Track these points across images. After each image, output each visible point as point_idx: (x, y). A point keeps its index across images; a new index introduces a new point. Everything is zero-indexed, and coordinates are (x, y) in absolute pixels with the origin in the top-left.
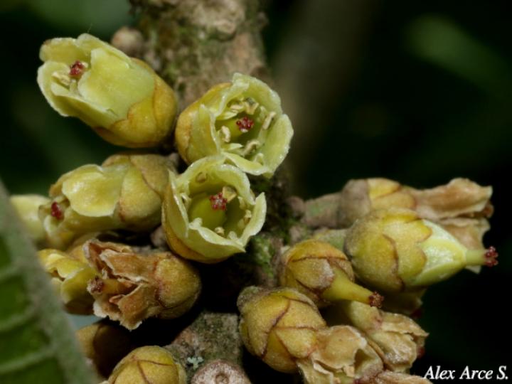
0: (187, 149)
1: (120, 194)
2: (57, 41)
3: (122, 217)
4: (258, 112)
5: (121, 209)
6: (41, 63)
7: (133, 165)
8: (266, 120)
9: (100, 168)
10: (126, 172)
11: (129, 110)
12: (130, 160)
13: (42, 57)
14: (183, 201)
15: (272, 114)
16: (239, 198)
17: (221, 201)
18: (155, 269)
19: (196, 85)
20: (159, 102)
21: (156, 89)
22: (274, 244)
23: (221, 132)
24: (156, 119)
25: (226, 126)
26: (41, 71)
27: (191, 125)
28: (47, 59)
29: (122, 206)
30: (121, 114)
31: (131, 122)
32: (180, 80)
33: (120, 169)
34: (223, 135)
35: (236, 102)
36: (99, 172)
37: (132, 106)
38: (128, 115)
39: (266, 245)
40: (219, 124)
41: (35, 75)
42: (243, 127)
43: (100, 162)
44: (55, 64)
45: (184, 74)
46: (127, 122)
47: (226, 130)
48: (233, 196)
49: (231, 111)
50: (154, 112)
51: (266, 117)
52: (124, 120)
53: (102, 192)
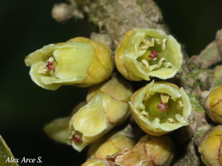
0: (128, 76)
1: (105, 113)
2: (31, 55)
3: (111, 123)
4: (155, 43)
5: (109, 120)
6: (29, 69)
7: (103, 93)
8: (163, 45)
9: (87, 106)
10: (101, 99)
11: (88, 71)
12: (100, 91)
13: (27, 65)
14: (145, 115)
15: (164, 40)
16: (171, 98)
17: (164, 106)
18: (146, 151)
19: (111, 24)
20: (100, 57)
21: (95, 51)
22: (197, 93)
23: (143, 64)
24: (104, 67)
25: (143, 59)
26: (31, 73)
27: (124, 64)
28: (31, 64)
29: (109, 118)
30: (85, 75)
31: (91, 76)
32: (100, 24)
33: (97, 99)
34: (144, 65)
35: (142, 43)
36: (88, 107)
37: (88, 68)
38: (88, 73)
39: (193, 97)
40: (139, 59)
41: (29, 77)
42: (154, 58)
43: (86, 103)
44: (36, 64)
45: (100, 19)
46: (89, 77)
47: (145, 62)
48: (168, 98)
49: (142, 50)
50: (101, 64)
51: (162, 43)
52: (87, 77)
53: (96, 119)
